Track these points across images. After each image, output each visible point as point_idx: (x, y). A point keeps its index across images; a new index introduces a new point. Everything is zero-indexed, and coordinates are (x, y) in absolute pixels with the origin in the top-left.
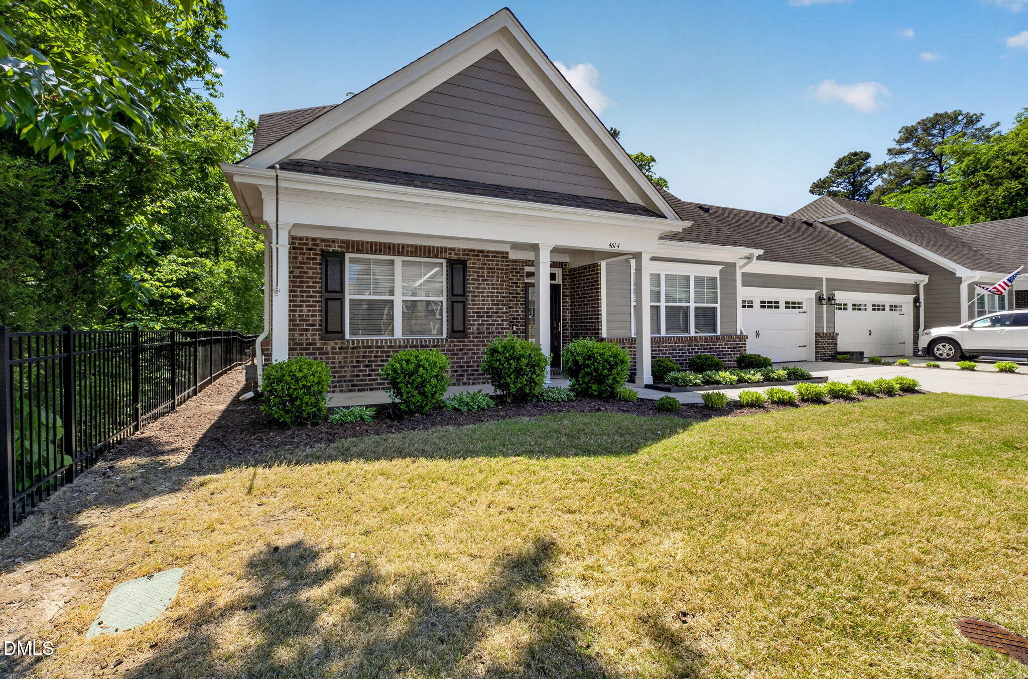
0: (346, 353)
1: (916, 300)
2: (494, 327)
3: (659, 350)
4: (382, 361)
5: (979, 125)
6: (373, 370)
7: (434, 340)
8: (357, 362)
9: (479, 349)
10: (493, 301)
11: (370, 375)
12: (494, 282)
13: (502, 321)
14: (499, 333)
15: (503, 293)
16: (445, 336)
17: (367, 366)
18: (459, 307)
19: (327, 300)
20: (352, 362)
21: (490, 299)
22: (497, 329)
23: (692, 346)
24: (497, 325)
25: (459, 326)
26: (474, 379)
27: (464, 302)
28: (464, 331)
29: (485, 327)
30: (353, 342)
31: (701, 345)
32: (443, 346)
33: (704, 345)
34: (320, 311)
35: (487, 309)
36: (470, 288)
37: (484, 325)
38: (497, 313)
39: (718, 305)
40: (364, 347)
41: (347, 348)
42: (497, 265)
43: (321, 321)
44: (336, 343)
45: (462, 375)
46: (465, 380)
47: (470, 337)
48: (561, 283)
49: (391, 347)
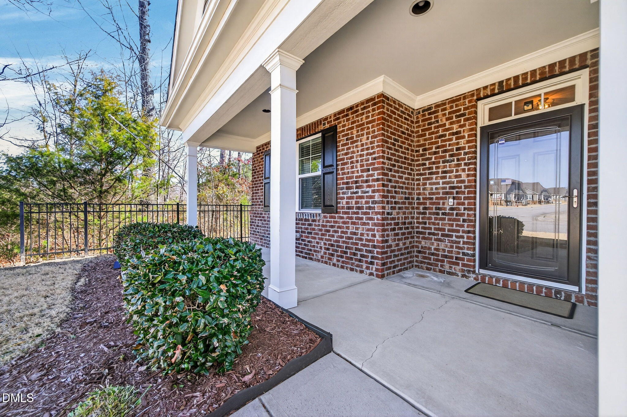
2: (364, 201)
7: (313, 214)
9: (348, 228)
10: (362, 166)
12: (364, 142)
13: (373, 191)
14: (370, 208)
15: (374, 153)
18: (330, 179)
19: (265, 184)
21: (359, 164)
22: (367, 203)
24: (367, 197)
26: (343, 262)
28: (335, 205)
29: (354, 201)
32: (319, 221)
35: (357, 177)
36: (340, 156)
38: (367, 181)
42: (368, 117)
45: (332, 255)
46: (335, 261)
47: (339, 213)
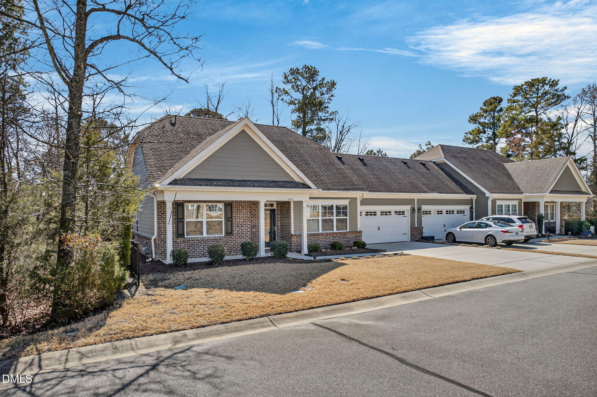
0: (185, 243)
1: (471, 208)
2: (244, 231)
3: (318, 239)
4: (199, 246)
5: (556, 88)
6: (195, 250)
7: (219, 237)
8: (189, 246)
9: (238, 240)
11: (194, 252)
12: (244, 212)
13: (248, 228)
14: (246, 233)
15: (248, 216)
16: (224, 235)
17: (193, 248)
18: (229, 223)
19: (178, 222)
20: (187, 247)
21: (242, 219)
23: (334, 237)
25: (230, 231)
27: (231, 221)
28: (232, 233)
30: (188, 238)
32: (223, 239)
33: (340, 236)
34: (175, 227)
35: (241, 223)
36: (234, 215)
37: (240, 230)
38: (245, 225)
39: (348, 218)
40: (192, 241)
41: (185, 241)
42: (245, 204)
43: (176, 230)
44: (181, 239)
47: (234, 235)
48: (276, 208)
49: (202, 240)
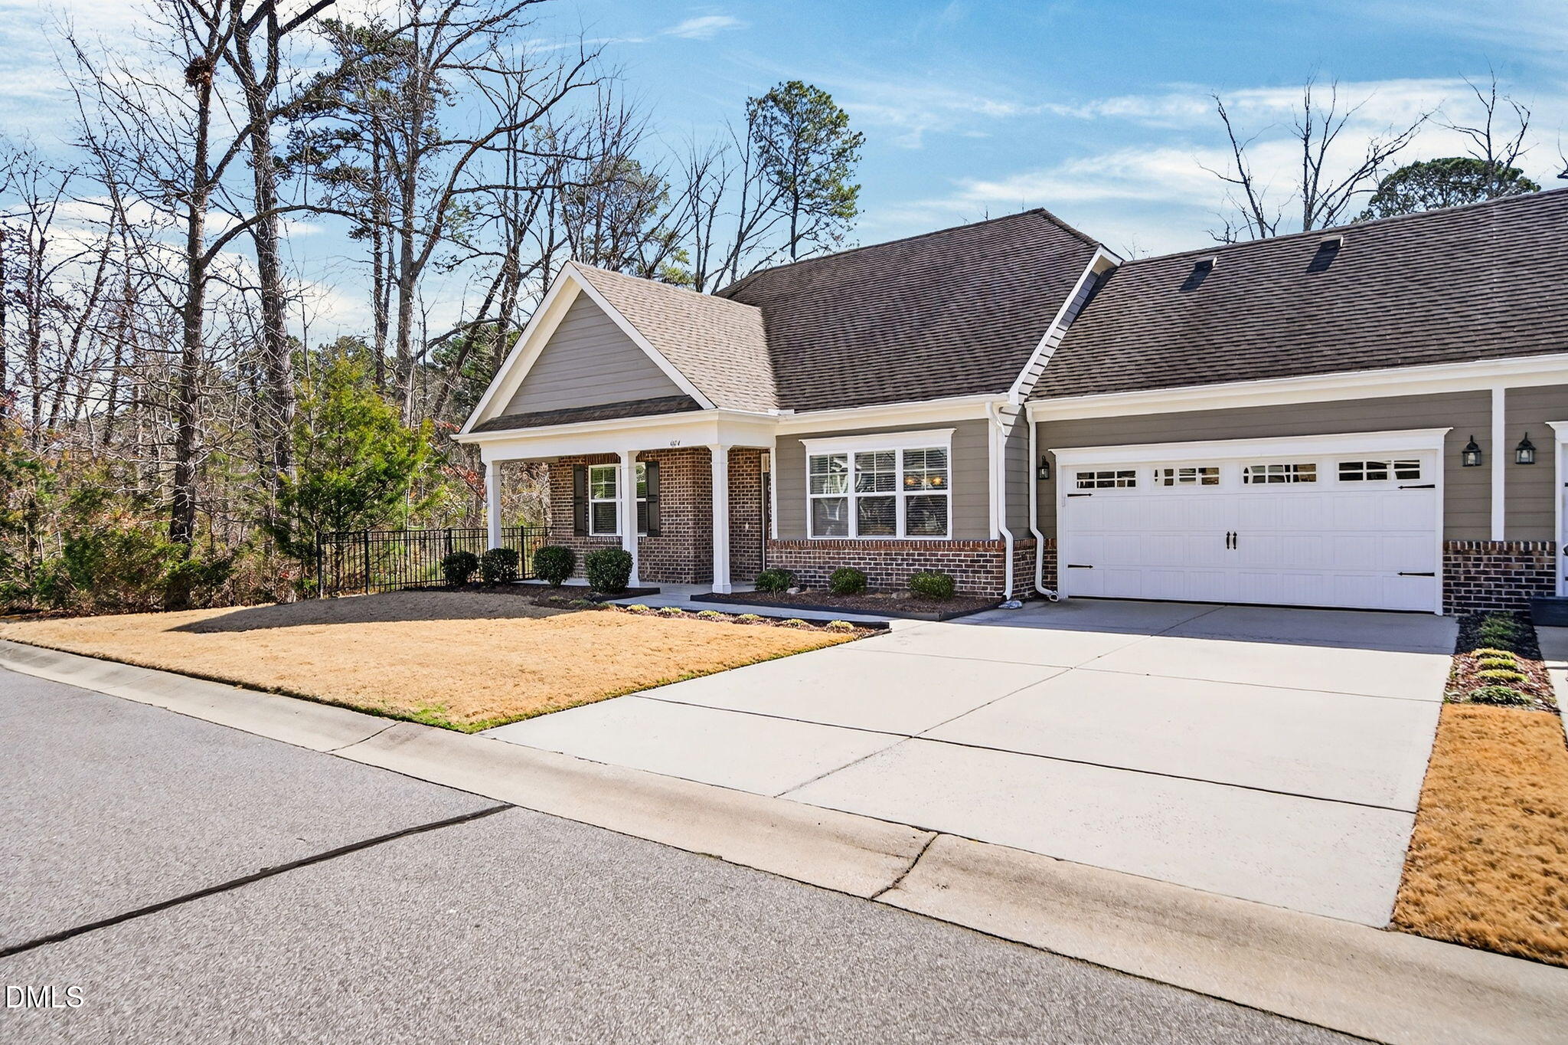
3: (839, 558)
9: (670, 548)
13: (688, 520)
14: (685, 532)
21: (677, 498)
22: (684, 528)
23: (891, 554)
24: (683, 524)
25: (656, 526)
29: (674, 527)
31: (907, 555)
33: (913, 555)
34: (573, 514)
35: (676, 508)
36: (662, 488)
37: (673, 524)
38: (683, 512)
39: (948, 492)
43: (573, 521)
44: (582, 539)
45: (659, 572)
